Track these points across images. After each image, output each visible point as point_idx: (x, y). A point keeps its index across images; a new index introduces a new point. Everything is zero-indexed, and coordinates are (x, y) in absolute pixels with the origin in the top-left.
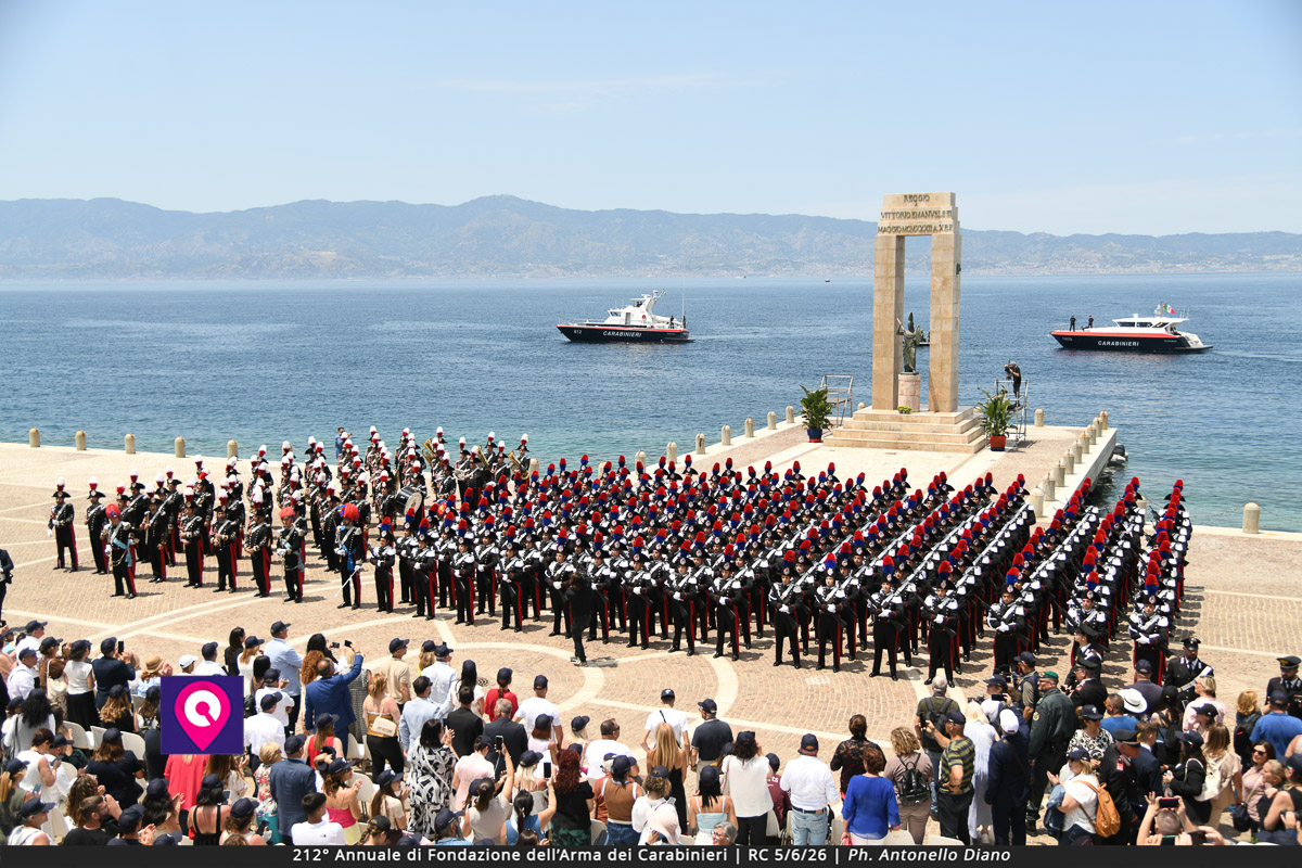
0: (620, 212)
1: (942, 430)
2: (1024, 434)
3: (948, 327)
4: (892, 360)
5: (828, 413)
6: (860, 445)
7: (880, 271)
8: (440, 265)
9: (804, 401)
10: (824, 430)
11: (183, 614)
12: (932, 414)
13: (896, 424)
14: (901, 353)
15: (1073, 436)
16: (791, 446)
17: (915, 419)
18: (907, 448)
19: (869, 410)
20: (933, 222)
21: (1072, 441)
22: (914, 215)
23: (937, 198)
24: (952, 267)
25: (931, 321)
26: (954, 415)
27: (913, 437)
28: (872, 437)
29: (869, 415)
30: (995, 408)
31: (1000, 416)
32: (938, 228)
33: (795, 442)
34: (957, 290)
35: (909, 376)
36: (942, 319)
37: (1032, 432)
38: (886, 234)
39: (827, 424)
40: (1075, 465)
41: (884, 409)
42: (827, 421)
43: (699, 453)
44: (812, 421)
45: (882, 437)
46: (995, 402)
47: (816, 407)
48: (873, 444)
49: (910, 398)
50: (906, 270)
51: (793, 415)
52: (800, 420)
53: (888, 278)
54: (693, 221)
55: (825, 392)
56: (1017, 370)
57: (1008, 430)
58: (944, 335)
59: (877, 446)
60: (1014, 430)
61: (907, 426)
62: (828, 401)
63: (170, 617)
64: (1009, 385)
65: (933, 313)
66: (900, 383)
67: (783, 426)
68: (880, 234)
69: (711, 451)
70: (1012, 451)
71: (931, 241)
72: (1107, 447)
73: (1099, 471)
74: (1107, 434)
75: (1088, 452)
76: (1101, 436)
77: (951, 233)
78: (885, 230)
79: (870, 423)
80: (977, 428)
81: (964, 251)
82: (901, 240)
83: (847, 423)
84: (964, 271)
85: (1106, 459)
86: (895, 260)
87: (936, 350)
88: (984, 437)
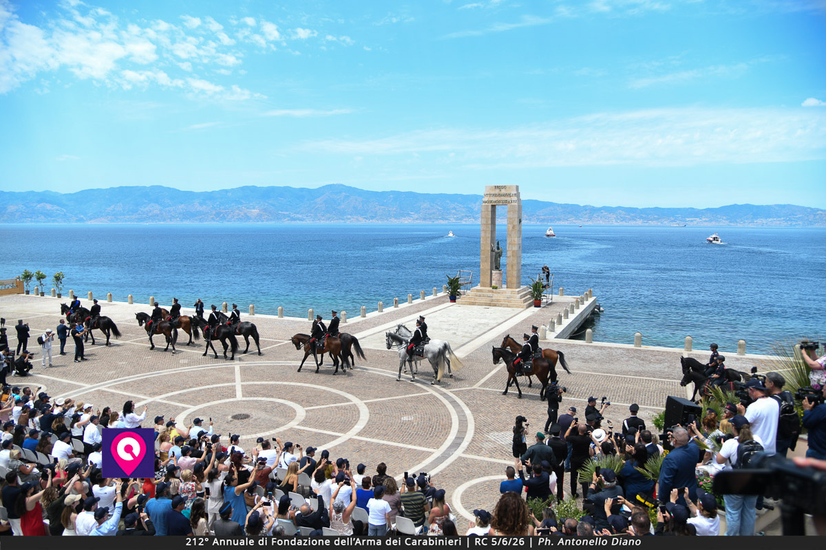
1: (511, 297)
2: (552, 299)
3: (515, 248)
5: (460, 288)
6: (473, 304)
7: (483, 221)
11: (122, 380)
12: (507, 289)
13: (490, 294)
14: (493, 260)
16: (441, 304)
18: (495, 306)
20: (508, 199)
22: (500, 195)
23: (510, 188)
24: (517, 220)
25: (508, 245)
26: (518, 290)
27: (498, 300)
28: (479, 300)
29: (478, 290)
30: (536, 287)
31: (539, 290)
32: (510, 201)
33: (444, 302)
34: (520, 231)
38: (486, 204)
39: (459, 294)
41: (486, 286)
42: (458, 292)
43: (395, 307)
44: (452, 293)
45: (483, 300)
46: (536, 285)
47: (454, 285)
48: (479, 304)
49: (498, 282)
51: (444, 290)
53: (487, 224)
56: (548, 269)
57: (542, 297)
58: (513, 251)
59: (481, 304)
61: (495, 295)
63: (115, 382)
65: (508, 242)
66: (493, 274)
67: (440, 295)
69: (401, 306)
70: (544, 307)
71: (507, 208)
72: (589, 306)
73: (583, 317)
74: (591, 300)
75: (578, 308)
76: (587, 300)
77: (516, 204)
78: (486, 202)
79: (478, 293)
80: (529, 296)
81: (523, 212)
82: (494, 207)
83: (467, 294)
84: (523, 222)
85: (589, 311)
86: (490, 216)
87: (510, 259)
88: (532, 300)
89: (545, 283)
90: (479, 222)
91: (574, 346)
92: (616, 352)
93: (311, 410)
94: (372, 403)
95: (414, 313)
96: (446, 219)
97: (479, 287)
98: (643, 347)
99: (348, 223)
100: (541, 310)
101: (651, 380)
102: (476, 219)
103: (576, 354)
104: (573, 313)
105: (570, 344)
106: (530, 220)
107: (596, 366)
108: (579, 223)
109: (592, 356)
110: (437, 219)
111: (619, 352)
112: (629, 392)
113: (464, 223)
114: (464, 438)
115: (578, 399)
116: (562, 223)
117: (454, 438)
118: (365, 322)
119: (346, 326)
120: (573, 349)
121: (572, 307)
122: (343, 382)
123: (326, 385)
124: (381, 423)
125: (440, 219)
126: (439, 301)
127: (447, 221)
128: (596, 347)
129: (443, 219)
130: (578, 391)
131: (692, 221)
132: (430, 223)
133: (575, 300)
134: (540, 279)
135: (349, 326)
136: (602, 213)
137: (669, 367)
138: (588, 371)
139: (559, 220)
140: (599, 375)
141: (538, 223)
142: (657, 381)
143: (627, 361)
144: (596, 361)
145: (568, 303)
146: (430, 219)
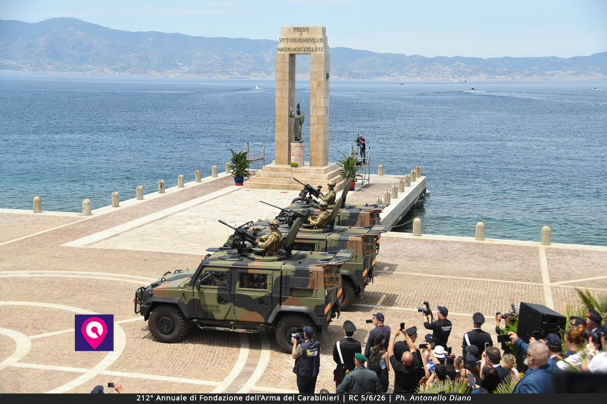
1: (316, 178)
2: (369, 180)
3: (321, 113)
4: (287, 133)
5: (246, 167)
6: (266, 187)
7: (278, 76)
9: (231, 159)
12: (311, 167)
13: (288, 174)
14: (293, 129)
16: (223, 188)
17: (300, 171)
18: (295, 189)
20: (312, 45)
22: (300, 40)
23: (314, 30)
24: (323, 75)
25: (311, 109)
26: (325, 167)
28: (274, 182)
29: (272, 168)
30: (349, 164)
31: (352, 168)
32: (315, 50)
33: (227, 185)
34: (327, 90)
35: (298, 144)
36: (317, 108)
38: (283, 52)
39: (247, 174)
41: (282, 164)
42: (246, 171)
43: (160, 192)
44: (238, 172)
45: (280, 182)
46: (348, 161)
47: (239, 163)
48: (274, 186)
49: (298, 158)
52: (229, 171)
53: (284, 81)
56: (364, 140)
57: (357, 177)
58: (318, 117)
59: (276, 187)
60: (360, 178)
61: (296, 175)
62: (247, 159)
64: (358, 149)
65: (312, 105)
66: (292, 148)
67: (222, 175)
68: (279, 52)
69: (169, 191)
70: (359, 190)
71: (310, 58)
72: (417, 188)
73: (410, 202)
74: (419, 180)
75: (403, 191)
76: (414, 181)
77: (322, 53)
78: (282, 50)
79: (273, 173)
80: (339, 176)
81: (331, 64)
82: (292, 56)
83: (257, 175)
84: (331, 77)
85: (417, 195)
86: (288, 70)
87: (314, 127)
88: (343, 182)
89: (360, 159)
90: (272, 77)
91: (398, 240)
92: (452, 247)
93: (40, 340)
94: (130, 324)
95: (186, 200)
96: (228, 73)
97: (273, 165)
98: (487, 241)
99: (88, 75)
100: (354, 194)
101: (498, 283)
102: (268, 73)
103: (401, 250)
104: (396, 197)
105: (393, 238)
106: (340, 75)
107: (425, 265)
108: (403, 79)
109: (422, 252)
110: (215, 73)
111: (456, 246)
112: (469, 297)
113: (252, 79)
114: (256, 365)
115: (404, 309)
116: (382, 79)
117: (243, 365)
118: (119, 213)
119: (91, 220)
120: (397, 244)
121: (395, 190)
122: (87, 297)
123: (62, 303)
124: (143, 351)
125: (220, 73)
126: (221, 184)
127: (228, 76)
128: (426, 241)
129: (224, 72)
130: (403, 299)
131: (553, 75)
132: (206, 78)
133: (399, 181)
134: (353, 154)
135: (95, 220)
136: (434, 65)
137: (520, 266)
138: (417, 272)
139: (378, 74)
140: (431, 277)
141: (350, 79)
142: (505, 284)
143: (467, 258)
144: (426, 259)
145: (389, 185)
146: (206, 72)
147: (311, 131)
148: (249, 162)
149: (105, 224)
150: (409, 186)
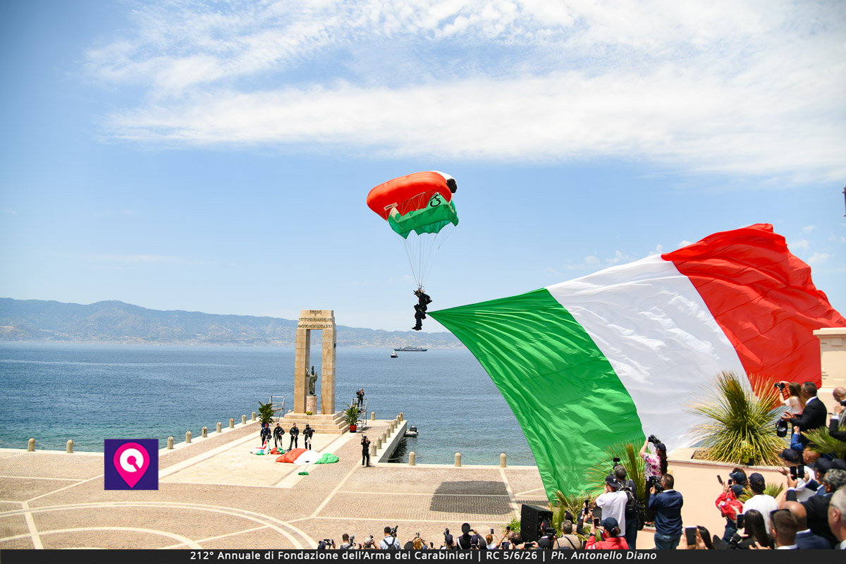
0: (178, 312)
1: (327, 423)
2: (366, 424)
3: (330, 373)
5: (272, 415)
7: (298, 346)
8: (75, 336)
9: (260, 409)
10: (270, 424)
12: (322, 415)
14: (308, 386)
15: (387, 424)
16: (252, 432)
17: (314, 417)
19: (293, 414)
20: (324, 323)
21: (385, 427)
22: (315, 320)
23: (325, 313)
24: (332, 345)
25: (322, 370)
26: (333, 415)
29: (292, 416)
30: (352, 412)
31: (354, 416)
32: (326, 326)
33: (255, 430)
34: (334, 355)
35: (312, 397)
36: (326, 369)
37: (370, 423)
38: (301, 328)
40: (387, 438)
41: (300, 413)
42: (271, 419)
43: (204, 437)
46: (352, 409)
47: (266, 412)
49: (312, 407)
50: (311, 346)
51: (255, 417)
52: (258, 419)
53: (302, 349)
54: (215, 318)
55: (271, 404)
57: (358, 422)
58: (328, 376)
60: (360, 423)
62: (272, 409)
65: (323, 367)
66: (308, 400)
67: (250, 422)
68: (299, 328)
69: (210, 435)
70: (358, 432)
71: (322, 332)
72: (402, 429)
73: (398, 440)
74: (404, 423)
75: (393, 432)
76: (400, 424)
77: (331, 329)
78: (301, 326)
80: (345, 421)
82: (308, 331)
86: (305, 341)
87: (324, 384)
88: (347, 426)
100: (355, 435)
104: (390, 437)
121: (389, 431)
126: (250, 430)
145: (382, 427)
147: (322, 387)
148: (273, 411)
149: (165, 463)
150: (397, 428)
